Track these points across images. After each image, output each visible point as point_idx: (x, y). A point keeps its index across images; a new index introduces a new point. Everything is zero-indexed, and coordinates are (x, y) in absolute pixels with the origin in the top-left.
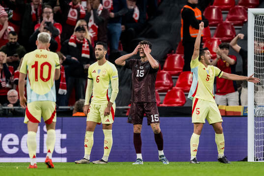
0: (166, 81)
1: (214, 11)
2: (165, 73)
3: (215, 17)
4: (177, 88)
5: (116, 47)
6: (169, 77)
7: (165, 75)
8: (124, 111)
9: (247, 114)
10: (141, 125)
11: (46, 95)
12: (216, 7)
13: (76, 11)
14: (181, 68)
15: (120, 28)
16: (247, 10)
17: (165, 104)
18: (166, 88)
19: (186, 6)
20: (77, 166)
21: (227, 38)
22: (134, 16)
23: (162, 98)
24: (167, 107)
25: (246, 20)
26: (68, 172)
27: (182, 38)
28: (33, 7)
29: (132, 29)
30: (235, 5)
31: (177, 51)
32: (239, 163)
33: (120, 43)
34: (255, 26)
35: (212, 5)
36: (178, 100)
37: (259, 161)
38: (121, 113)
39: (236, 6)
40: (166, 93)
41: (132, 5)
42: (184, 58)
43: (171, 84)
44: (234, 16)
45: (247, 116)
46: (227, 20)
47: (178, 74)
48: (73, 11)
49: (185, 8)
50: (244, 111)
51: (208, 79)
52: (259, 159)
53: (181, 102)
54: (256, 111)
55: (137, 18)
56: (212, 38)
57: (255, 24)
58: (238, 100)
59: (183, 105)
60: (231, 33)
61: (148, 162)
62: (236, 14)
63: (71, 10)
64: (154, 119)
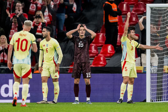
0: (94, 50)
1: (125, 5)
2: (93, 45)
3: (126, 9)
4: (101, 55)
5: (62, 29)
6: (96, 48)
7: (93, 47)
8: (67, 70)
9: (146, 71)
10: (80, 79)
11: (23, 60)
12: (126, 3)
13: (35, 5)
14: (104, 42)
15: (64, 16)
16: (146, 5)
17: (93, 65)
18: (94, 55)
19: (107, 2)
20: (37, 105)
21: (133, 23)
22: (73, 9)
23: (91, 62)
24: (95, 67)
25: (145, 11)
26: (31, 109)
27: (104, 23)
28: (8, 3)
29: (72, 17)
30: (138, 1)
31: (101, 31)
32: (140, 103)
33: (64, 26)
34: (151, 15)
35: (123, 1)
36: (101, 63)
37: (153, 102)
38: (65, 71)
39: (139, 3)
40: (94, 58)
41: (71, 2)
42: (105, 36)
43: (97, 53)
44: (137, 9)
45: (146, 73)
46: (133, 11)
47: (101, 46)
48: (33, 6)
49: (106, 4)
50: (144, 70)
51: (132, 49)
52: (153, 100)
53: (103, 64)
54: (152, 69)
55: (75, 10)
56: (123, 23)
57: (151, 14)
58: (140, 63)
59: (105, 66)
60: (135, 20)
61: (82, 103)
62: (139, 7)
63: (32, 5)
64: (88, 75)
